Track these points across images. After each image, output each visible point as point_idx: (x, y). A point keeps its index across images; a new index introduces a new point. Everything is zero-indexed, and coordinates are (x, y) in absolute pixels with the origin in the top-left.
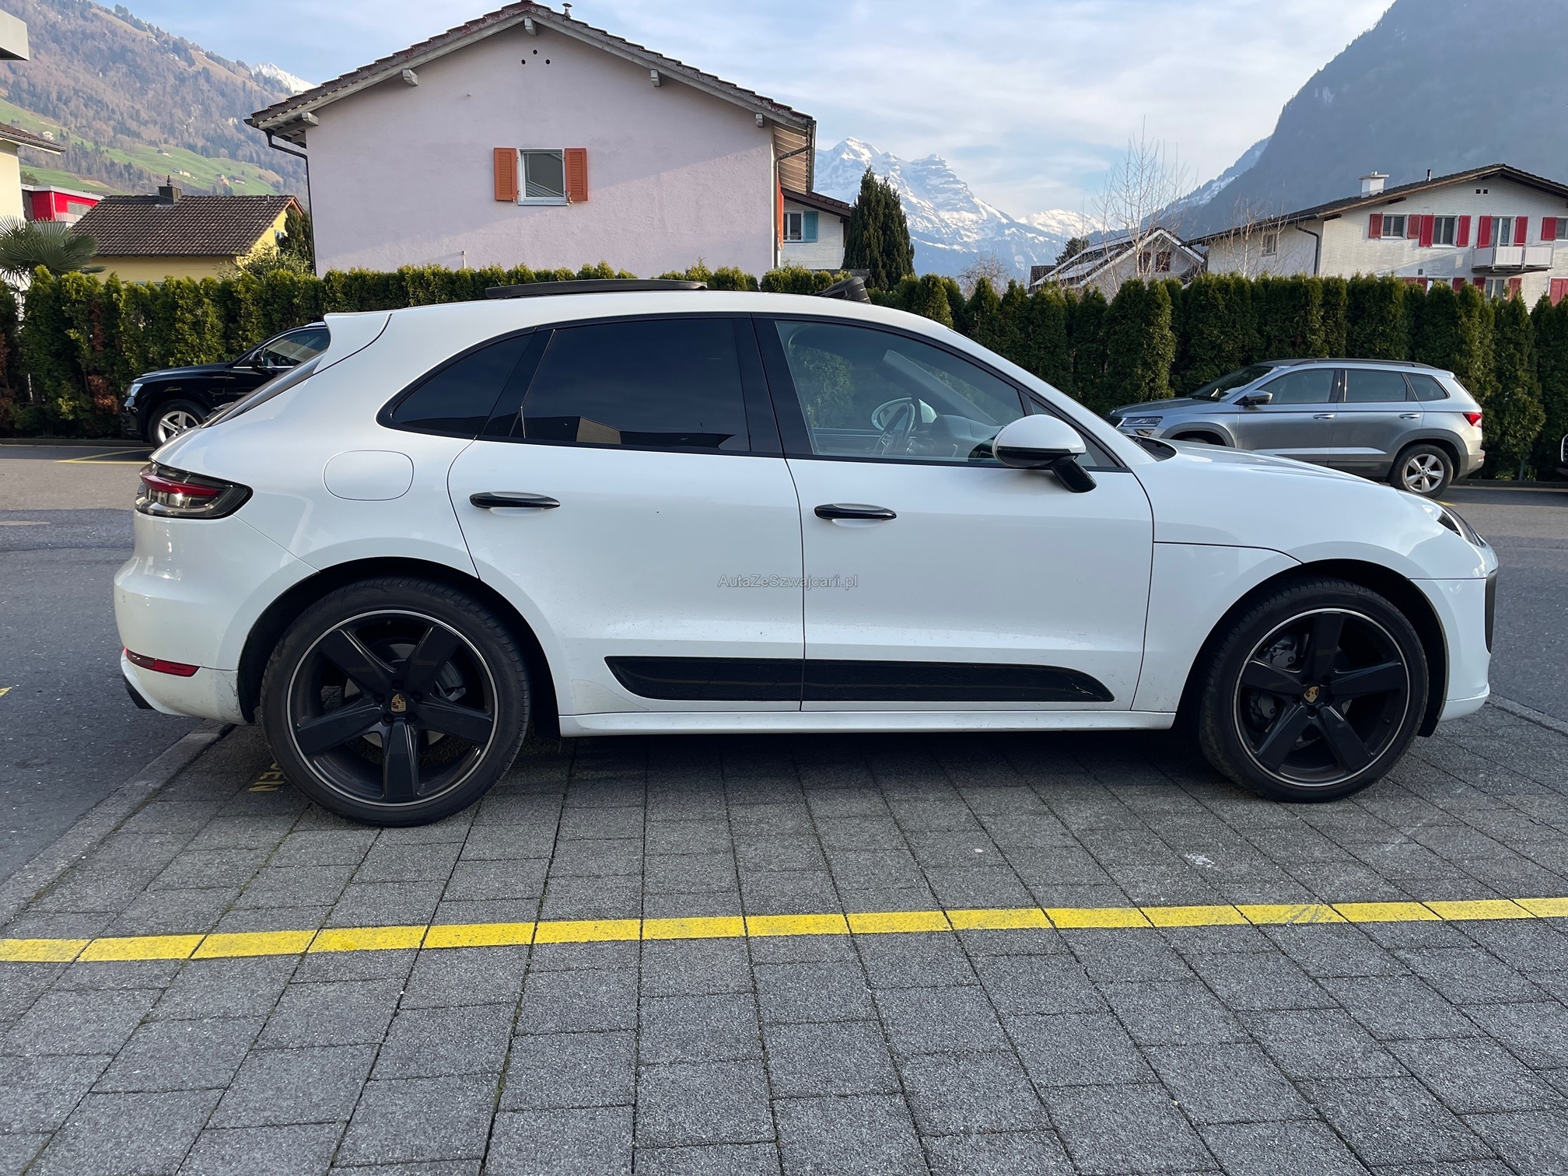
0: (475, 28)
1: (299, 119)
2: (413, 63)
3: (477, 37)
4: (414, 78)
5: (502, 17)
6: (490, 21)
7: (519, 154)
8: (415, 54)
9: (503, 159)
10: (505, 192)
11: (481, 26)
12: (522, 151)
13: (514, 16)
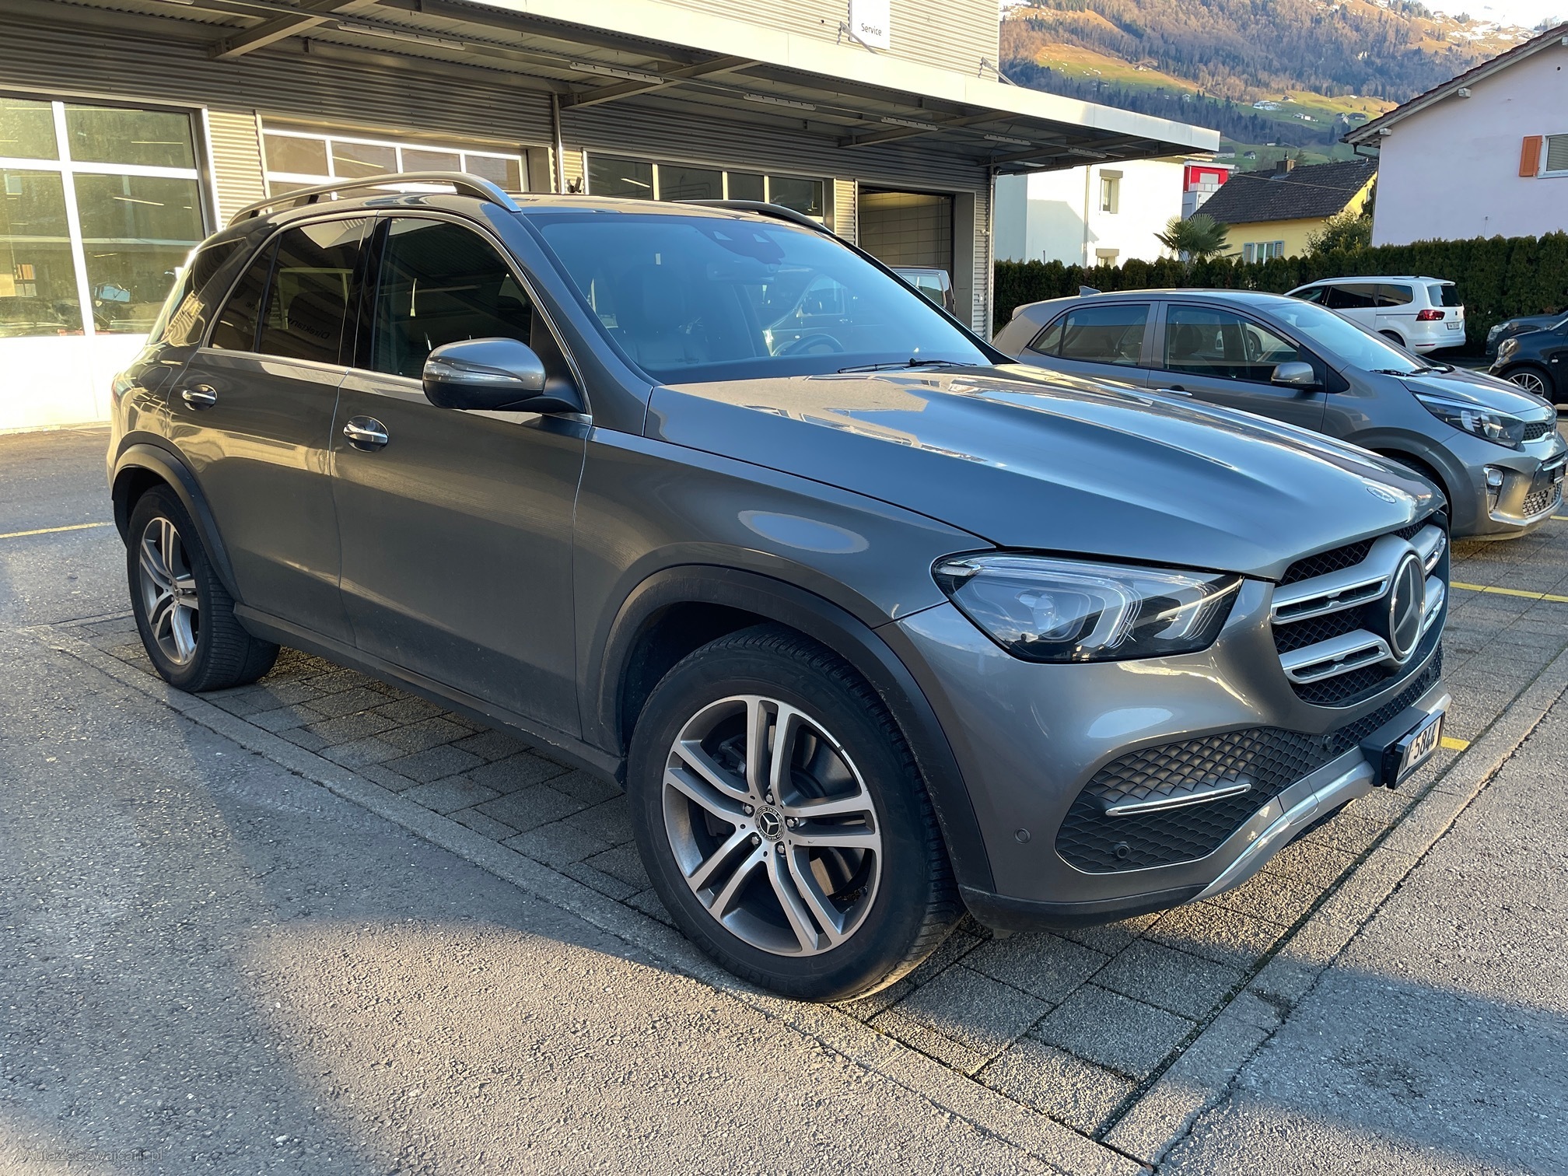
0: (1520, 51)
1: (1378, 132)
2: (1467, 84)
3: (1520, 58)
4: (1468, 92)
5: (1543, 40)
6: (1532, 45)
7: (1544, 139)
8: (1469, 77)
9: (1531, 145)
10: (1528, 168)
11: (1525, 48)
12: (1547, 137)
13: (1553, 37)
